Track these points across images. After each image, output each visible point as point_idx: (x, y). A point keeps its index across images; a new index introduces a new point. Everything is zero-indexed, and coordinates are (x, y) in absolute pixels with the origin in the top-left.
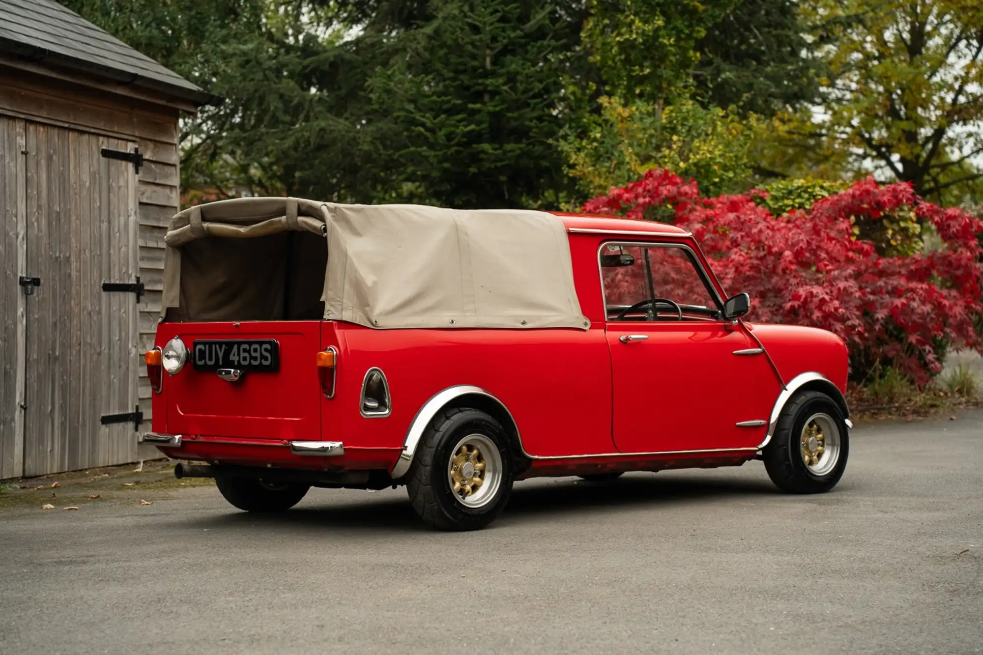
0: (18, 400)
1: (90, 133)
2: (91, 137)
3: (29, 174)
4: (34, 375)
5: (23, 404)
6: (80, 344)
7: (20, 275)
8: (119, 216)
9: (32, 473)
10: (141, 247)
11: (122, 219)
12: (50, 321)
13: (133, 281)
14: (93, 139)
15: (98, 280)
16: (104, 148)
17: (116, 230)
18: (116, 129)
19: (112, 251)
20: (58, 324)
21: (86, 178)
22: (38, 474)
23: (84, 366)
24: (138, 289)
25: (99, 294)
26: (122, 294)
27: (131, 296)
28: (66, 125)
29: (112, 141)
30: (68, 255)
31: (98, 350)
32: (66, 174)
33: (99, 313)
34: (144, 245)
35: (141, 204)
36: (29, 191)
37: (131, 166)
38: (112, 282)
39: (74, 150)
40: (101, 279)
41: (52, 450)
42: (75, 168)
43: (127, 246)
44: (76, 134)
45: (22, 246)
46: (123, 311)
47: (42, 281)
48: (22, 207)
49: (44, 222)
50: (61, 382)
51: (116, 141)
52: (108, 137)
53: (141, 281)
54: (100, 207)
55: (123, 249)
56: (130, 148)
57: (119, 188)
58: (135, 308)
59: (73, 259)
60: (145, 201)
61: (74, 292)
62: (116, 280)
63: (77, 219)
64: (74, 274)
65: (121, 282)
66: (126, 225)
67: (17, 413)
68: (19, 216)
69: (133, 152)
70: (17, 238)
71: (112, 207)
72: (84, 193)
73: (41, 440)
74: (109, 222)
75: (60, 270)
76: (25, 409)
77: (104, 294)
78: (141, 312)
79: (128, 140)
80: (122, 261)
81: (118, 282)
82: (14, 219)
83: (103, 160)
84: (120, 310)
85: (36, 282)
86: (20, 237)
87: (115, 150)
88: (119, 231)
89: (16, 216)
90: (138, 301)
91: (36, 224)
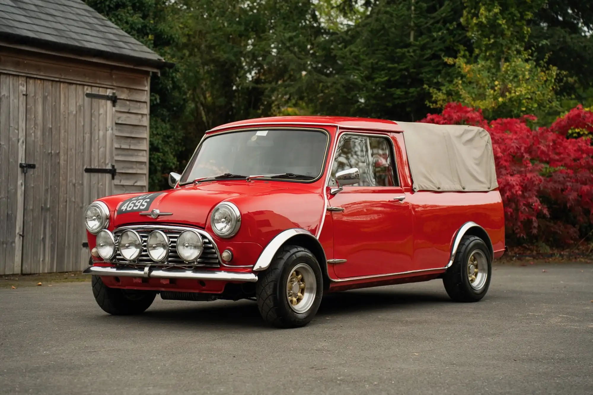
0: (17, 231)
1: (76, 84)
2: (78, 86)
3: (28, 107)
4: (29, 218)
5: (21, 233)
6: (66, 202)
7: (20, 162)
8: (99, 130)
9: (29, 272)
10: (116, 148)
11: (101, 133)
12: (43, 188)
13: (109, 167)
14: (79, 88)
15: (81, 166)
16: (88, 92)
17: (96, 138)
18: (98, 82)
19: (93, 150)
20: (49, 190)
21: (73, 109)
22: (33, 272)
23: (70, 214)
24: (113, 172)
25: (82, 174)
26: (100, 175)
27: (108, 176)
28: (57, 80)
29: (94, 88)
30: (58, 152)
31: (81, 205)
32: (58, 107)
33: (82, 184)
34: (119, 147)
35: (116, 124)
36: (28, 116)
37: (109, 103)
38: (93, 167)
39: (65, 94)
40: (83, 166)
41: (44, 260)
42: (64, 104)
43: (105, 147)
44: (66, 85)
45: (22, 147)
46: (100, 184)
47: (37, 166)
48: (22, 125)
49: (39, 133)
50: (51, 222)
51: (98, 89)
52: (92, 86)
53: (116, 167)
54: (84, 126)
55: (102, 149)
56: (109, 93)
57: (99, 115)
58: (110, 183)
59: (62, 154)
60: (120, 122)
61: (61, 172)
62: (95, 166)
63: (65, 132)
64: (62, 162)
65: (100, 168)
66: (105, 136)
67: (17, 239)
68: (20, 130)
69: (111, 95)
70: (18, 141)
71: (93, 125)
72: (71, 117)
73: (35, 253)
74: (91, 134)
75: (51, 160)
76: (23, 237)
77: (86, 175)
78: (115, 185)
79: (107, 88)
80: (100, 156)
81: (97, 168)
82: (16, 131)
83: (86, 99)
84: (98, 184)
85: (33, 166)
86: (21, 141)
87: (97, 93)
88: (99, 139)
89: (18, 130)
90: (113, 178)
91: (33, 134)
